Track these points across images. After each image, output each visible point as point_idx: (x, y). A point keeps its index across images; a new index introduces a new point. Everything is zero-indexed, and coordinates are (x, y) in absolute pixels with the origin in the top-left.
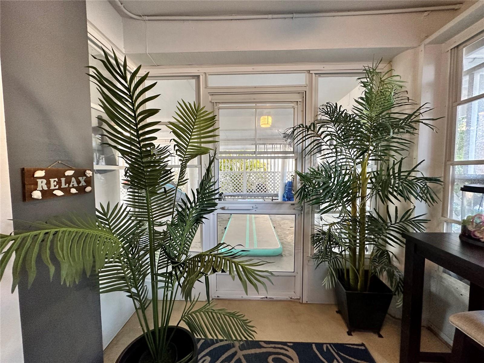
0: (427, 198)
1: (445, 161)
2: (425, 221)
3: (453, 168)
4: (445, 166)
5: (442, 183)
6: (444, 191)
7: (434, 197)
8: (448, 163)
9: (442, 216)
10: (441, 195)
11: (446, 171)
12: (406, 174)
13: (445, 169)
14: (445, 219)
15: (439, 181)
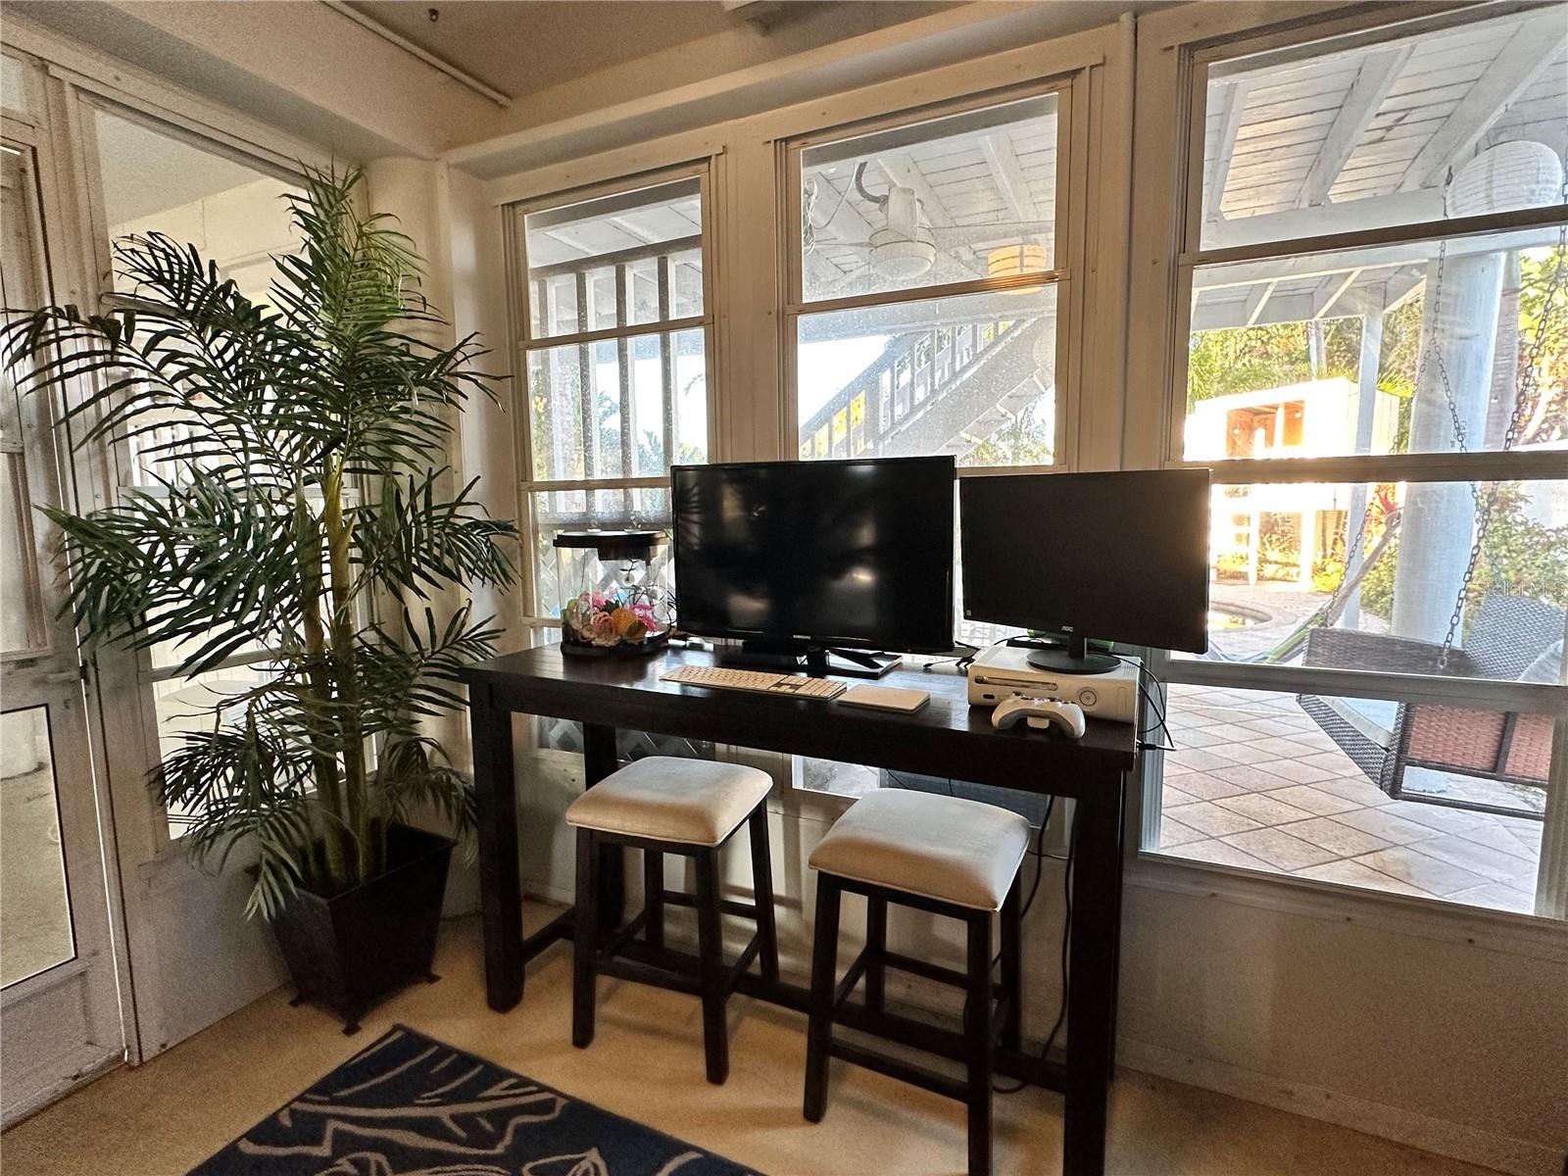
0: (494, 572)
1: (518, 482)
2: (493, 634)
3: (533, 497)
4: (519, 490)
5: (518, 535)
6: (522, 555)
7: (508, 569)
8: (524, 485)
9: (525, 615)
10: (518, 564)
11: (521, 503)
12: (445, 512)
13: (519, 500)
14: (530, 619)
15: (511, 528)
